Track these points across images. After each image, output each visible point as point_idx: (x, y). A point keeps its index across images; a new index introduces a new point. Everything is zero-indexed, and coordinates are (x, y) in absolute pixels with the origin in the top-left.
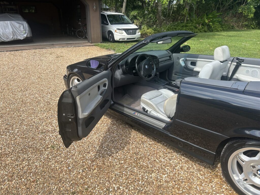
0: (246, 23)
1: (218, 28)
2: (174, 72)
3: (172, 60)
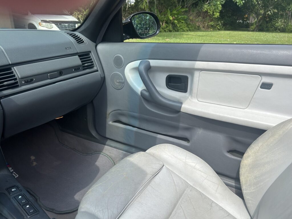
0: (212, 23)
1: (184, 27)
2: (111, 113)
3: (97, 71)
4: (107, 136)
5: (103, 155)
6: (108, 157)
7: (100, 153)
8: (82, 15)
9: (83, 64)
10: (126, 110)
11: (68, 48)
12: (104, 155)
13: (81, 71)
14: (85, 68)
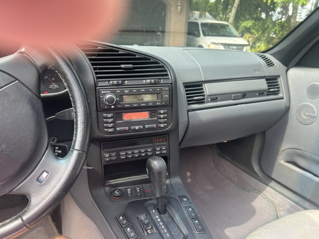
2: (286, 151)
3: (282, 98)
4: (273, 176)
5: (263, 196)
6: (270, 201)
7: (259, 193)
8: (253, 38)
9: (269, 89)
10: (309, 152)
11: (257, 70)
12: (265, 198)
13: (265, 96)
14: (270, 93)
